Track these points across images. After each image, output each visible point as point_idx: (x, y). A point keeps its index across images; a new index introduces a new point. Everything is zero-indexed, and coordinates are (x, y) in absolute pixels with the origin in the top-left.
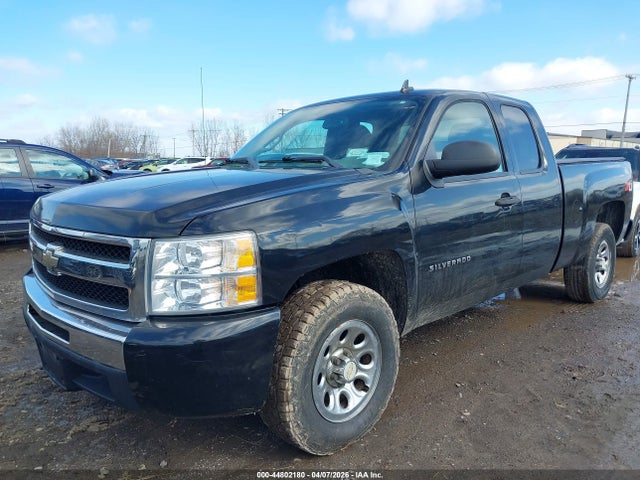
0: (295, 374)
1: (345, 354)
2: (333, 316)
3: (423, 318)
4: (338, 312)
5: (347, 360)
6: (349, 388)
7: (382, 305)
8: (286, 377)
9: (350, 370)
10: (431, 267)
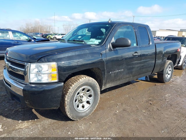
0: (68, 99)
1: (84, 95)
2: (80, 85)
3: (108, 86)
4: (81, 84)
5: (84, 96)
6: (85, 103)
7: (95, 82)
8: (66, 100)
9: (85, 99)
10: (111, 72)
